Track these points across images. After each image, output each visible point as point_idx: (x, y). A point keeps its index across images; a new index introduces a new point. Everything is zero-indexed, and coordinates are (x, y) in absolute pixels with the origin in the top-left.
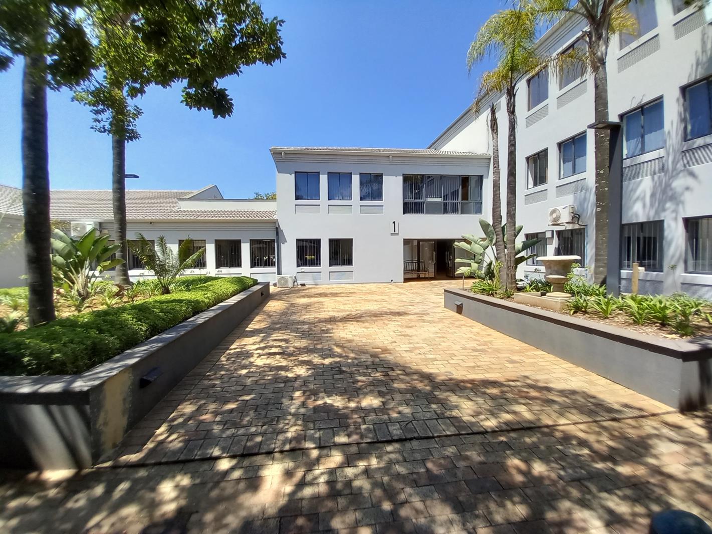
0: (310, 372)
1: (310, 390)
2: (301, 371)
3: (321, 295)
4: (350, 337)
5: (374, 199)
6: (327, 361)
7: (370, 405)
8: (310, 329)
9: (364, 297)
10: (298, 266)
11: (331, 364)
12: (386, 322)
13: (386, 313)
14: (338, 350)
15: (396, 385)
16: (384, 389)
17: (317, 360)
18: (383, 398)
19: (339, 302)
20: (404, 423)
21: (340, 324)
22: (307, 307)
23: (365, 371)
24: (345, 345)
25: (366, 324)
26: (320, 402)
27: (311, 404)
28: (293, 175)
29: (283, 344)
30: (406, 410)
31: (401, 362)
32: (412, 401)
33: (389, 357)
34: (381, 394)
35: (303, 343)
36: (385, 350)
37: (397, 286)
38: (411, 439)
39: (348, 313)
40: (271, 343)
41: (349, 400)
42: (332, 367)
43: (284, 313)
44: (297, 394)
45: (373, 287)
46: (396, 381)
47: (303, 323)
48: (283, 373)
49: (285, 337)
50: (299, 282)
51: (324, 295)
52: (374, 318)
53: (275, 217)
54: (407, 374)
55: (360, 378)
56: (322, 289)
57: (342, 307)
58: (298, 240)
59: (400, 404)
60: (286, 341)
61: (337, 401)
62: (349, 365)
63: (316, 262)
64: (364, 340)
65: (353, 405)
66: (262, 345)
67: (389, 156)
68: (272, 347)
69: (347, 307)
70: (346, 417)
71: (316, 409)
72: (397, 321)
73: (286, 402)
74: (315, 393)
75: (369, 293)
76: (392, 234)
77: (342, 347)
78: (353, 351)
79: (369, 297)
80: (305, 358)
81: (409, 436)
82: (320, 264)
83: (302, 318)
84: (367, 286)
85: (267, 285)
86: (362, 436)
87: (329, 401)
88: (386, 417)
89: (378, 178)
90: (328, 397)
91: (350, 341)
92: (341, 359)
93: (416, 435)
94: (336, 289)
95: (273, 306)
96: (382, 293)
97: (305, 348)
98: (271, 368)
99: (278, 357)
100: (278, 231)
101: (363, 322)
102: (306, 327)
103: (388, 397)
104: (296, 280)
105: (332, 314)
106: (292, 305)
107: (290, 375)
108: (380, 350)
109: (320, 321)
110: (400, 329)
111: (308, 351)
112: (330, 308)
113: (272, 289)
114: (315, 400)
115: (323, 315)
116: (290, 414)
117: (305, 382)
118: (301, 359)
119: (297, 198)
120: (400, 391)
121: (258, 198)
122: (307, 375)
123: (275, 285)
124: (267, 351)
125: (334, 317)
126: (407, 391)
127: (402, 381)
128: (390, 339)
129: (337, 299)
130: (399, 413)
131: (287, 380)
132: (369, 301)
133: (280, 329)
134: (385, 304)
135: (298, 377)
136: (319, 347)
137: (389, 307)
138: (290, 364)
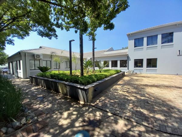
0: (136, 100)
1: (135, 105)
2: (133, 98)
4: (153, 92)
5: (168, 42)
6: (142, 98)
7: (159, 118)
8: (137, 87)
9: (161, 79)
11: (144, 99)
12: (172, 90)
13: (173, 87)
14: (147, 95)
15: (173, 115)
16: (167, 114)
17: (139, 96)
18: (166, 117)
19: (150, 80)
20: (174, 129)
21: (149, 87)
22: (137, 80)
23: (159, 106)
25: (162, 89)
26: (138, 110)
27: (135, 109)
28: (134, 40)
30: (176, 125)
31: (177, 107)
32: (179, 122)
33: (172, 104)
34: (165, 115)
35: (134, 90)
36: (170, 101)
38: (175, 135)
39: (153, 84)
40: (124, 88)
41: (150, 113)
43: (129, 81)
44: (131, 104)
45: (167, 76)
46: (173, 113)
47: (135, 84)
48: (127, 97)
49: (128, 87)
51: (144, 77)
52: (166, 88)
53: (127, 53)
54: (179, 112)
55: (156, 107)
56: (143, 75)
57: (151, 82)
58: (135, 60)
59: (174, 122)
60: (129, 89)
61: (145, 112)
66: (121, 88)
67: (176, 25)
69: (153, 82)
70: (148, 118)
72: (178, 90)
73: (127, 106)
74: (137, 107)
75: (164, 78)
77: (149, 95)
78: (154, 97)
79: (164, 79)
80: (135, 95)
81: (174, 133)
82: (143, 67)
83: (135, 83)
84: (164, 75)
85: (124, 72)
86: (154, 126)
87: (142, 110)
88: (166, 124)
89: (171, 34)
91: (153, 94)
92: (148, 99)
93: (177, 134)
94: (149, 75)
95: (126, 78)
96: (171, 79)
97: (135, 92)
98: (123, 95)
99: (126, 92)
100: (128, 57)
101: (160, 88)
102: (136, 86)
103: (168, 118)
104: (134, 72)
106: (132, 79)
107: (129, 98)
108: (167, 100)
109: (141, 85)
110: (179, 94)
112: (145, 81)
115: (142, 83)
116: (128, 109)
117: (134, 102)
118: (133, 95)
119: (135, 47)
120: (175, 117)
121: (123, 49)
122: (135, 100)
123: (127, 73)
124: (122, 90)
125: (147, 84)
126: (178, 118)
127: (177, 114)
128: (173, 97)
130: (172, 125)
131: (128, 100)
132: (164, 81)
133: (127, 85)
134: (172, 83)
135: (131, 100)
136: (140, 93)
137: (174, 84)
138: (129, 95)
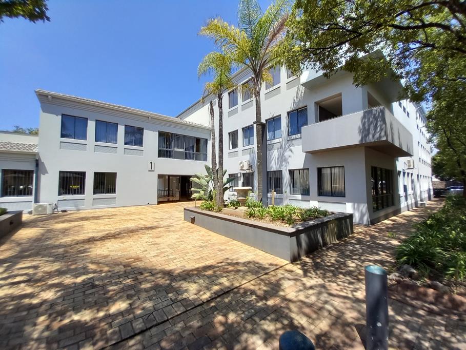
0: (59, 294)
1: (57, 312)
2: (49, 295)
3: (82, 219)
4: (106, 253)
5: (136, 145)
6: (79, 280)
7: (118, 310)
8: (66, 252)
9: (124, 218)
10: (60, 194)
11: (84, 281)
12: (141, 236)
13: (142, 229)
14: (92, 267)
15: (143, 286)
16: (132, 292)
17: (68, 280)
18: (131, 300)
19: (100, 223)
20: (147, 315)
21: (98, 243)
22: (64, 232)
23: (117, 280)
24: (100, 261)
25: (124, 240)
26: (66, 321)
27: (56, 325)
28: (60, 117)
29: (31, 271)
30: (149, 305)
31: (149, 265)
32: (155, 295)
33: (140, 264)
34: (129, 297)
35: (56, 266)
36: (138, 259)
37: (152, 208)
38: (151, 328)
39: (108, 232)
40: (16, 272)
41: (98, 311)
42: (84, 283)
43: (37, 240)
44: (42, 319)
45: (133, 209)
46: (144, 283)
47: (59, 246)
48: (27, 301)
49: (34, 263)
50: (60, 209)
51: (86, 219)
52: (131, 234)
53: (36, 150)
54: (153, 275)
55: (111, 288)
56: (83, 214)
57: (102, 228)
58: (60, 172)
59: (145, 301)
60: (35, 267)
61: (85, 316)
62: (102, 279)
63: (81, 191)
64: (119, 254)
65: (101, 314)
67: (149, 117)
68: (16, 276)
69: (107, 228)
70: (93, 327)
71: (61, 330)
72: (150, 234)
73: (28, 329)
74: (62, 314)
75: (129, 214)
76: (149, 171)
77: (98, 263)
78: (107, 265)
79: (128, 217)
80: (56, 281)
81: (149, 326)
82: (84, 193)
83: (58, 243)
84: (128, 209)
85: (19, 214)
86: (107, 341)
87: (76, 317)
88: (131, 316)
89: (140, 131)
90: (76, 313)
91: (106, 257)
92: (95, 275)
93: (155, 323)
94: (98, 212)
95: (24, 234)
96: (140, 214)
97: (57, 271)
98: (13, 298)
99: (22, 285)
100: (37, 163)
101: (121, 238)
102: (61, 250)
103: (135, 298)
104: (56, 207)
105: (91, 235)
106: (49, 231)
107: (35, 301)
108: (133, 260)
109: (78, 243)
110: (151, 240)
111: (60, 273)
112: (90, 229)
113: (25, 217)
114: (61, 321)
115: (81, 237)
117: (52, 304)
118: (50, 282)
119: (63, 136)
120: (146, 290)
121: (18, 131)
122: (55, 297)
123: (30, 213)
124: (10, 281)
125: (93, 237)
126: (151, 288)
127: (148, 281)
128: (142, 249)
129: (98, 221)
130: (143, 309)
131: (31, 307)
132: (128, 220)
133: (29, 256)
134: (141, 222)
135: (44, 302)
136: (73, 267)
137: (144, 223)
138: (37, 290)
